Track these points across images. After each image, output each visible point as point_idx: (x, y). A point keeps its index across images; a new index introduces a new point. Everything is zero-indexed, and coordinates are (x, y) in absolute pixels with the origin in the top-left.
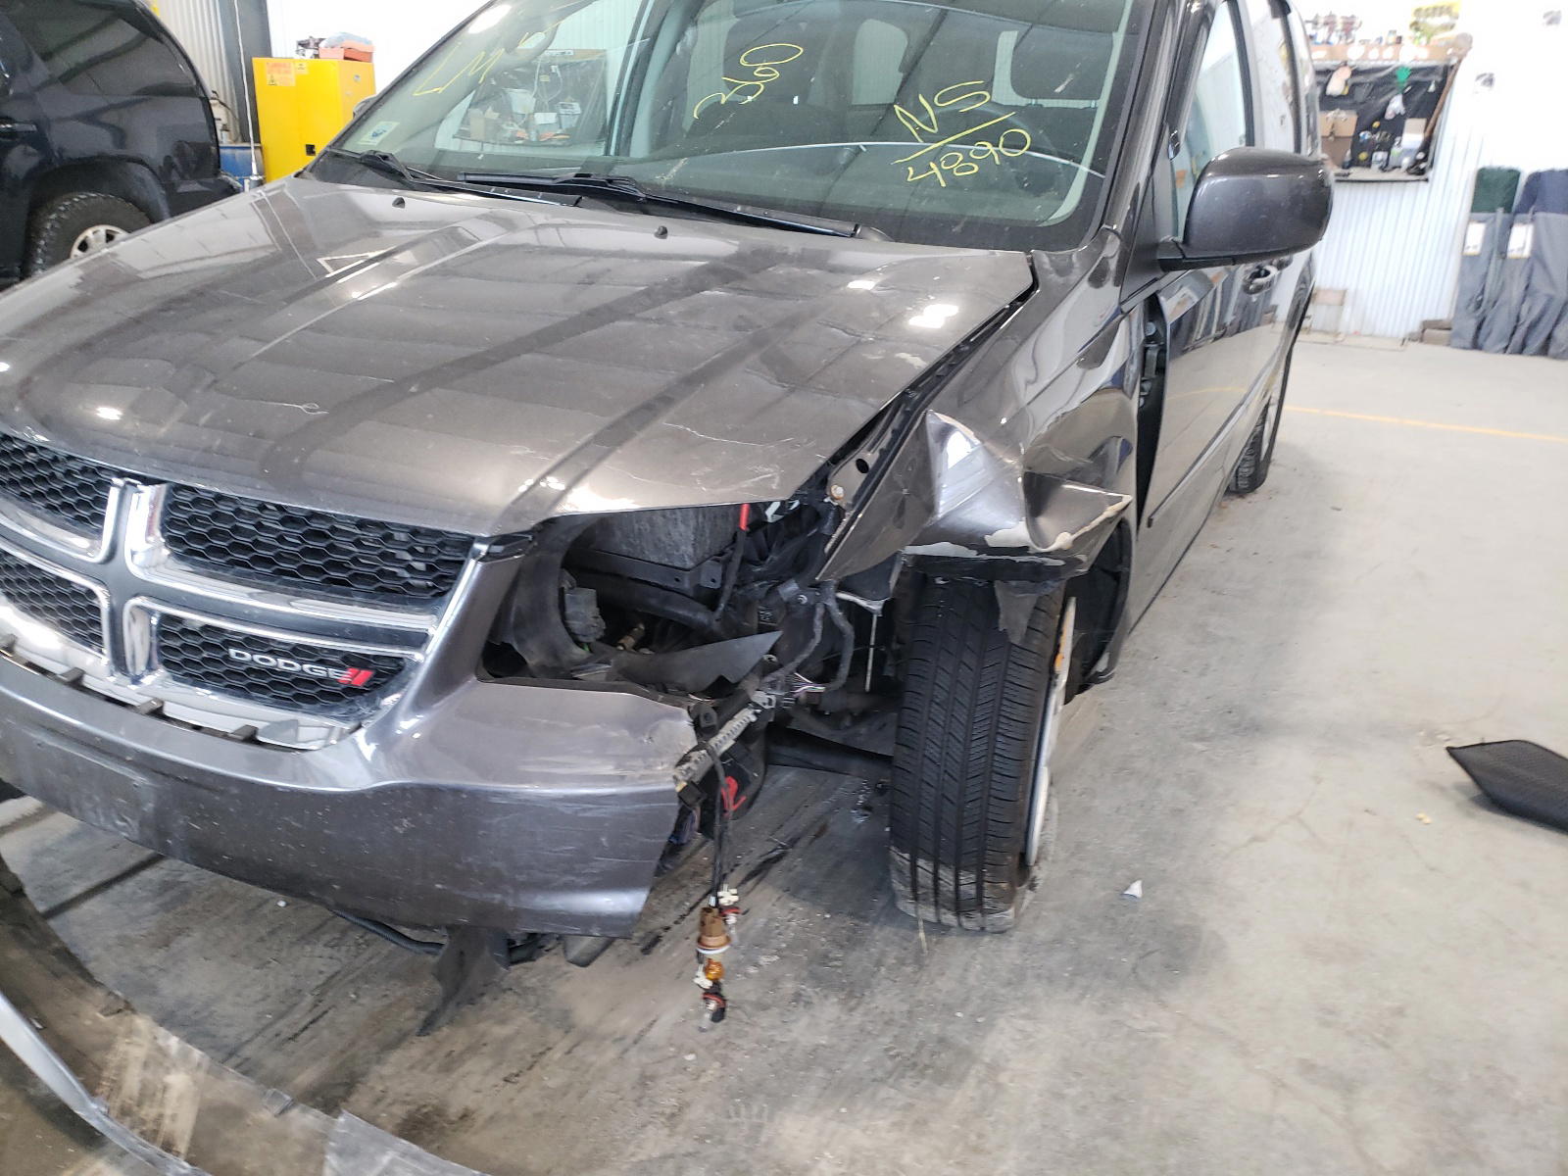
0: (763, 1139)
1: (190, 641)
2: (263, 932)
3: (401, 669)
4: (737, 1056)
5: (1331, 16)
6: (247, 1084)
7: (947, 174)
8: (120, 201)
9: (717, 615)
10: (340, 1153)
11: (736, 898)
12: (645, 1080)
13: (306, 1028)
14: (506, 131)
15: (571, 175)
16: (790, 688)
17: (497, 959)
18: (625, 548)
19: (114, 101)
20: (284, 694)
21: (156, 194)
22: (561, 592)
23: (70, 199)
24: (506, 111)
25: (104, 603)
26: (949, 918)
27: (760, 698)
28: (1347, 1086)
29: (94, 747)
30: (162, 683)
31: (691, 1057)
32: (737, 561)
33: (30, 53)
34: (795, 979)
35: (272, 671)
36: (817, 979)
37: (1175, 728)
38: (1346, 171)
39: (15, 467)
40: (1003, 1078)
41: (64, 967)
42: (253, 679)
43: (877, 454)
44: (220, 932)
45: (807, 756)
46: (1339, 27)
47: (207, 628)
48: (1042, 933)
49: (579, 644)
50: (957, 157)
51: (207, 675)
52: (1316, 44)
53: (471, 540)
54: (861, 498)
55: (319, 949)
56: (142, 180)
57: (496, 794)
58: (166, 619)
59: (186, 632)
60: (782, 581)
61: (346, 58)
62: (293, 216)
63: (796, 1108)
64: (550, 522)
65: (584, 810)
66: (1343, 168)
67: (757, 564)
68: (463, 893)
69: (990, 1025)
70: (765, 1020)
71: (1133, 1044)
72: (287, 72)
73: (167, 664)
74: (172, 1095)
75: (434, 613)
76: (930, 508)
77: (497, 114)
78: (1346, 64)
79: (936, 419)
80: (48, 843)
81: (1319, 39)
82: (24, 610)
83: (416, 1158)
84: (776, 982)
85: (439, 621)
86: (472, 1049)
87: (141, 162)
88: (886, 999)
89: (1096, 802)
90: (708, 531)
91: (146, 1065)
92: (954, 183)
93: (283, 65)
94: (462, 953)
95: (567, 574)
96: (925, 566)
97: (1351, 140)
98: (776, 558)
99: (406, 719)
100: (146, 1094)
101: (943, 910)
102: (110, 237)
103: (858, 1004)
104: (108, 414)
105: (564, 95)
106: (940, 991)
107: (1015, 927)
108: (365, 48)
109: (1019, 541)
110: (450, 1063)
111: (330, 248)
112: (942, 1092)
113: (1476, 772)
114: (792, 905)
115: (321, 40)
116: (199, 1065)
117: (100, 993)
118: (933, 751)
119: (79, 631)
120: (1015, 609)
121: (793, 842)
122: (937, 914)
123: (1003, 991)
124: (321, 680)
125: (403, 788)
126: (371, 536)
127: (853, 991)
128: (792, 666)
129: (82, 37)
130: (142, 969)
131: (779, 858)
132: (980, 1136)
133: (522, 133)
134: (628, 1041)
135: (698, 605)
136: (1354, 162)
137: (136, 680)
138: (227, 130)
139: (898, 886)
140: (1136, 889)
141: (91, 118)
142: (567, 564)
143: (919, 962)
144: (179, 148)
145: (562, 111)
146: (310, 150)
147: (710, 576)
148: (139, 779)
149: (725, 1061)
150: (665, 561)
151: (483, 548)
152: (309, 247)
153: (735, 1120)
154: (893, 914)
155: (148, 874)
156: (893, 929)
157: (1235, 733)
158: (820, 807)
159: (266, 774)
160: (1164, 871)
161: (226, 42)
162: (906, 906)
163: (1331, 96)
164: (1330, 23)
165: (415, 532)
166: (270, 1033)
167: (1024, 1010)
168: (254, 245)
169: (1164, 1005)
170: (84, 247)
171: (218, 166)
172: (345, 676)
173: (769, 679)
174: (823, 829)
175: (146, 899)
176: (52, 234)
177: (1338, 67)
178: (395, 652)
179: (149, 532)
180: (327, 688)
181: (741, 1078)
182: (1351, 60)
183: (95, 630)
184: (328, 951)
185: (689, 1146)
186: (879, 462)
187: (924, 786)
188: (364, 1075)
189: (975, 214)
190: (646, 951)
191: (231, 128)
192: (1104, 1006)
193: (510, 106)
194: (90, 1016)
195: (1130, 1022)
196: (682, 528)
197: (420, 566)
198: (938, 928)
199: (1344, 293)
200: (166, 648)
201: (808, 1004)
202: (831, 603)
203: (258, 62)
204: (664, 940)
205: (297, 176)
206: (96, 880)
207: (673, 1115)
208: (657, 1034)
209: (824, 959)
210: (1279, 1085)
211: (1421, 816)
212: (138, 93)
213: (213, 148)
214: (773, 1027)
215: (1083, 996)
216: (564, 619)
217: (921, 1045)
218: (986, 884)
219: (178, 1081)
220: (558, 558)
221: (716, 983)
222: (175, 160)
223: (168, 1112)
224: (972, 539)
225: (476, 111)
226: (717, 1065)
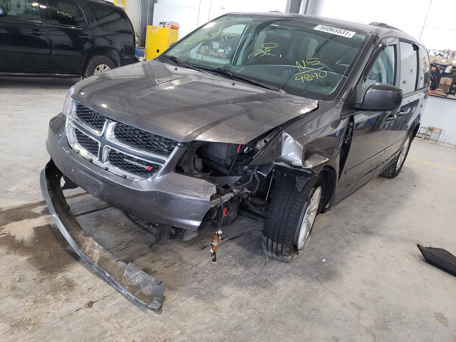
0: (219, 290)
1: (116, 156)
2: (118, 229)
3: (158, 168)
4: (218, 273)
5: (449, 50)
6: (110, 255)
7: (305, 80)
8: (109, 59)
9: (229, 171)
10: (128, 270)
11: (221, 233)
12: (196, 273)
13: (124, 249)
14: (210, 53)
15: (216, 68)
16: (242, 190)
17: (168, 238)
18: (211, 153)
19: (111, 33)
20: (134, 170)
21: (118, 58)
22: (195, 158)
23: (97, 57)
24: (211, 48)
25: (100, 145)
26: (275, 256)
27: (235, 191)
28: (361, 309)
29: (93, 175)
30: (108, 164)
31: (207, 271)
32: (235, 160)
33: (93, 17)
34: (235, 261)
35: (132, 164)
36: (240, 263)
37: (348, 229)
38: (447, 95)
39: (86, 115)
40: (278, 290)
41: (76, 225)
42: (128, 166)
43: (269, 139)
44: (108, 227)
45: (249, 215)
46: (451, 54)
47: (120, 154)
48: (297, 265)
49: (197, 171)
50: (308, 76)
51: (118, 164)
52: (444, 58)
53: (178, 142)
54: (264, 148)
55: (129, 235)
56: (115, 54)
57: (174, 195)
58: (112, 150)
59: (115, 154)
60: (245, 165)
61: (171, 28)
62: (151, 69)
63: (228, 285)
64: (194, 142)
65: (191, 202)
66: (447, 94)
67: (241, 162)
68: (163, 216)
69: (278, 280)
70: (225, 268)
71: (311, 290)
72: (155, 30)
73: (110, 160)
74: (95, 254)
75: (167, 157)
76: (280, 154)
77: (208, 48)
78: (451, 65)
79: (285, 134)
80: (74, 203)
81: (445, 57)
82: (82, 145)
83: (143, 274)
84: (230, 261)
85: (168, 159)
86: (159, 260)
87: (115, 49)
88: (255, 270)
89: (321, 241)
90: (230, 152)
91: (90, 247)
92: (306, 81)
93: (154, 28)
94: (161, 233)
95: (196, 155)
96: (278, 167)
97: (450, 87)
98: (245, 161)
99: (158, 177)
100: (90, 252)
101: (273, 253)
102: (105, 67)
103: (248, 269)
104: (104, 106)
105: (227, 45)
106: (268, 271)
107: (291, 262)
108: (177, 26)
109: (300, 165)
110: (154, 262)
111: (158, 78)
112: (263, 290)
113: (423, 252)
114: (238, 247)
115: (166, 22)
116: (101, 249)
117: (83, 232)
118: (276, 213)
119: (93, 151)
120: (300, 183)
121: (242, 235)
122: (272, 255)
123: (284, 274)
124: (142, 168)
125: (155, 192)
126: (157, 139)
127: (247, 267)
128: (243, 185)
129: (106, 16)
130: (91, 231)
131: (238, 237)
132: (269, 300)
133: (214, 54)
134: (194, 265)
135: (225, 169)
136: (450, 93)
137: (103, 163)
138: (138, 43)
139: (263, 246)
140: (324, 260)
141: (104, 37)
142: (197, 152)
143: (265, 264)
144: (126, 47)
145: (226, 49)
146: (158, 51)
147: (229, 162)
148: (101, 183)
149: (214, 274)
150: (219, 157)
151: (179, 144)
152: (154, 76)
153: (214, 285)
154: (262, 253)
155: (94, 213)
156: (261, 257)
157: (364, 233)
158: (252, 229)
159: (127, 185)
160: (333, 258)
161: (141, 20)
162: (265, 252)
163: (446, 73)
164: (448, 52)
165: (166, 139)
166: (116, 248)
167: (287, 279)
168: (140, 74)
169: (322, 285)
170: (98, 69)
171: (134, 52)
172: (147, 167)
173: (237, 187)
174: (250, 233)
175: (93, 218)
176: (91, 65)
177: (449, 65)
178: (158, 164)
179: (112, 131)
180: (143, 170)
181: (217, 277)
182: (453, 64)
183: (96, 151)
184: (131, 235)
185: (202, 287)
186: (269, 141)
187: (272, 222)
188: (135, 260)
189: (309, 90)
190: (202, 249)
191: (139, 43)
192: (308, 282)
193: (212, 46)
194: (80, 235)
195: (312, 286)
196: (224, 150)
197: (166, 147)
198: (272, 258)
199: (441, 130)
200: (111, 157)
201: (237, 267)
202: (255, 173)
203: (149, 27)
204: (207, 248)
205: (154, 59)
206: (83, 212)
207: (200, 281)
208: (201, 265)
209: (243, 259)
210: (344, 305)
211: (406, 260)
212: (117, 32)
213: (134, 48)
214: (227, 270)
215: (303, 279)
216: (194, 164)
217: (261, 280)
218: (283, 248)
219: (97, 251)
220: (195, 151)
221: (214, 252)
222: (124, 50)
223: (94, 257)
224: (289, 163)
225: (203, 46)
226: (213, 274)
